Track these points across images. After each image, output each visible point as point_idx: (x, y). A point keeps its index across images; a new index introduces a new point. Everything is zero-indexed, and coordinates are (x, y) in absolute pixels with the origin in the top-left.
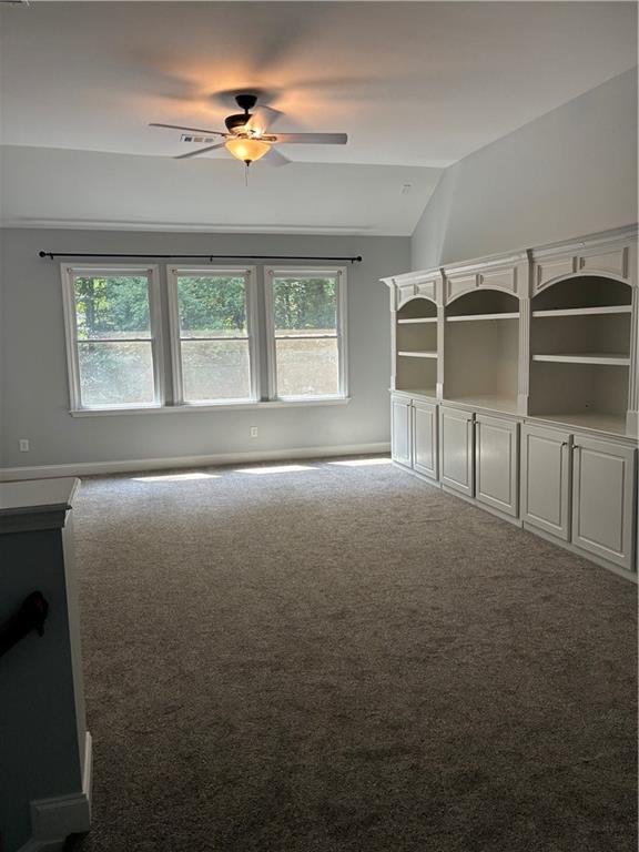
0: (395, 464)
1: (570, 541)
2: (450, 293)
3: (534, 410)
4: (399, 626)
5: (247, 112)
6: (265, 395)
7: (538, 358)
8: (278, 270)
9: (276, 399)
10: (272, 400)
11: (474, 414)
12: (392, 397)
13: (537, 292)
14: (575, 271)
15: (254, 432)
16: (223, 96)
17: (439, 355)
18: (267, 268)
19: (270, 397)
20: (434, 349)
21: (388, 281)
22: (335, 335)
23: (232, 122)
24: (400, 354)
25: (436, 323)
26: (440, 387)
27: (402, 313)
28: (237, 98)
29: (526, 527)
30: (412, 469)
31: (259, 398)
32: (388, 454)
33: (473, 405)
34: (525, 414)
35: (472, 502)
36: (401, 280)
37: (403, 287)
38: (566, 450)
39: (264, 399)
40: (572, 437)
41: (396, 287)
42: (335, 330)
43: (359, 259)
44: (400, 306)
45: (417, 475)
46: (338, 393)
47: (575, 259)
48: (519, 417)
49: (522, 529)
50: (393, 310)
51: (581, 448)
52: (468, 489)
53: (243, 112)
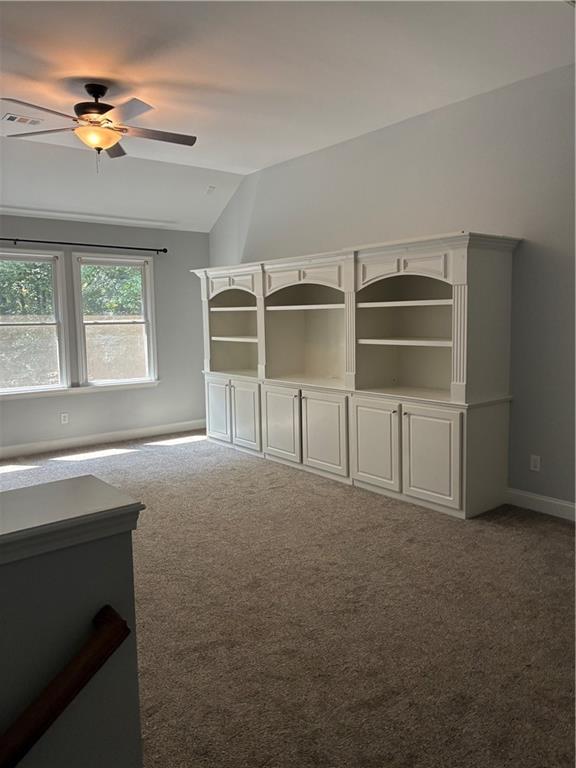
0: (211, 440)
1: (401, 491)
2: (270, 286)
3: (361, 384)
4: (312, 584)
5: (97, 100)
6: (75, 381)
7: (363, 341)
8: (86, 257)
9: (87, 384)
10: (84, 385)
11: (300, 391)
12: (206, 377)
13: (361, 287)
14: (399, 271)
15: (65, 419)
16: (73, 83)
17: (260, 340)
18: (76, 254)
19: (81, 383)
20: (254, 334)
21: (199, 273)
22: (142, 320)
23: (82, 109)
24: (214, 338)
25: (256, 311)
26: (261, 368)
27: (213, 302)
28: (86, 86)
29: (357, 484)
30: (232, 442)
31: (69, 383)
32: (202, 431)
33: (298, 383)
34: (353, 389)
35: (300, 467)
36: (212, 272)
37: (216, 278)
38: (395, 418)
39: (75, 385)
40: (400, 406)
41: (207, 278)
42: (143, 317)
43: (165, 251)
44: (212, 296)
45: (237, 448)
46: (148, 377)
47: (399, 261)
48: (346, 392)
49: (353, 486)
50: (204, 299)
51: (410, 415)
52: (296, 457)
53: (94, 101)
